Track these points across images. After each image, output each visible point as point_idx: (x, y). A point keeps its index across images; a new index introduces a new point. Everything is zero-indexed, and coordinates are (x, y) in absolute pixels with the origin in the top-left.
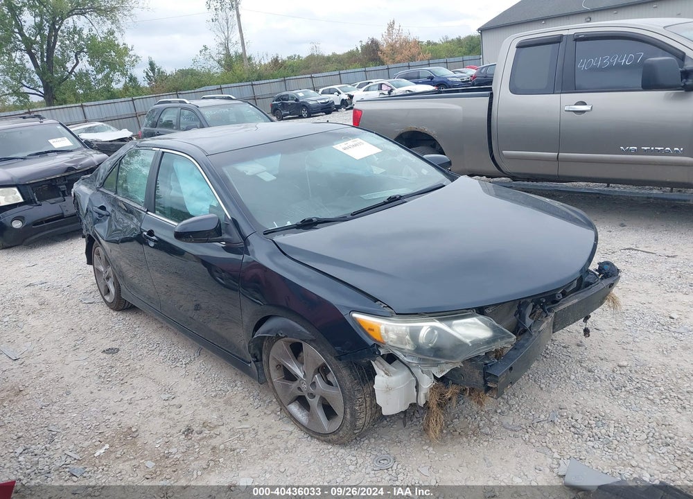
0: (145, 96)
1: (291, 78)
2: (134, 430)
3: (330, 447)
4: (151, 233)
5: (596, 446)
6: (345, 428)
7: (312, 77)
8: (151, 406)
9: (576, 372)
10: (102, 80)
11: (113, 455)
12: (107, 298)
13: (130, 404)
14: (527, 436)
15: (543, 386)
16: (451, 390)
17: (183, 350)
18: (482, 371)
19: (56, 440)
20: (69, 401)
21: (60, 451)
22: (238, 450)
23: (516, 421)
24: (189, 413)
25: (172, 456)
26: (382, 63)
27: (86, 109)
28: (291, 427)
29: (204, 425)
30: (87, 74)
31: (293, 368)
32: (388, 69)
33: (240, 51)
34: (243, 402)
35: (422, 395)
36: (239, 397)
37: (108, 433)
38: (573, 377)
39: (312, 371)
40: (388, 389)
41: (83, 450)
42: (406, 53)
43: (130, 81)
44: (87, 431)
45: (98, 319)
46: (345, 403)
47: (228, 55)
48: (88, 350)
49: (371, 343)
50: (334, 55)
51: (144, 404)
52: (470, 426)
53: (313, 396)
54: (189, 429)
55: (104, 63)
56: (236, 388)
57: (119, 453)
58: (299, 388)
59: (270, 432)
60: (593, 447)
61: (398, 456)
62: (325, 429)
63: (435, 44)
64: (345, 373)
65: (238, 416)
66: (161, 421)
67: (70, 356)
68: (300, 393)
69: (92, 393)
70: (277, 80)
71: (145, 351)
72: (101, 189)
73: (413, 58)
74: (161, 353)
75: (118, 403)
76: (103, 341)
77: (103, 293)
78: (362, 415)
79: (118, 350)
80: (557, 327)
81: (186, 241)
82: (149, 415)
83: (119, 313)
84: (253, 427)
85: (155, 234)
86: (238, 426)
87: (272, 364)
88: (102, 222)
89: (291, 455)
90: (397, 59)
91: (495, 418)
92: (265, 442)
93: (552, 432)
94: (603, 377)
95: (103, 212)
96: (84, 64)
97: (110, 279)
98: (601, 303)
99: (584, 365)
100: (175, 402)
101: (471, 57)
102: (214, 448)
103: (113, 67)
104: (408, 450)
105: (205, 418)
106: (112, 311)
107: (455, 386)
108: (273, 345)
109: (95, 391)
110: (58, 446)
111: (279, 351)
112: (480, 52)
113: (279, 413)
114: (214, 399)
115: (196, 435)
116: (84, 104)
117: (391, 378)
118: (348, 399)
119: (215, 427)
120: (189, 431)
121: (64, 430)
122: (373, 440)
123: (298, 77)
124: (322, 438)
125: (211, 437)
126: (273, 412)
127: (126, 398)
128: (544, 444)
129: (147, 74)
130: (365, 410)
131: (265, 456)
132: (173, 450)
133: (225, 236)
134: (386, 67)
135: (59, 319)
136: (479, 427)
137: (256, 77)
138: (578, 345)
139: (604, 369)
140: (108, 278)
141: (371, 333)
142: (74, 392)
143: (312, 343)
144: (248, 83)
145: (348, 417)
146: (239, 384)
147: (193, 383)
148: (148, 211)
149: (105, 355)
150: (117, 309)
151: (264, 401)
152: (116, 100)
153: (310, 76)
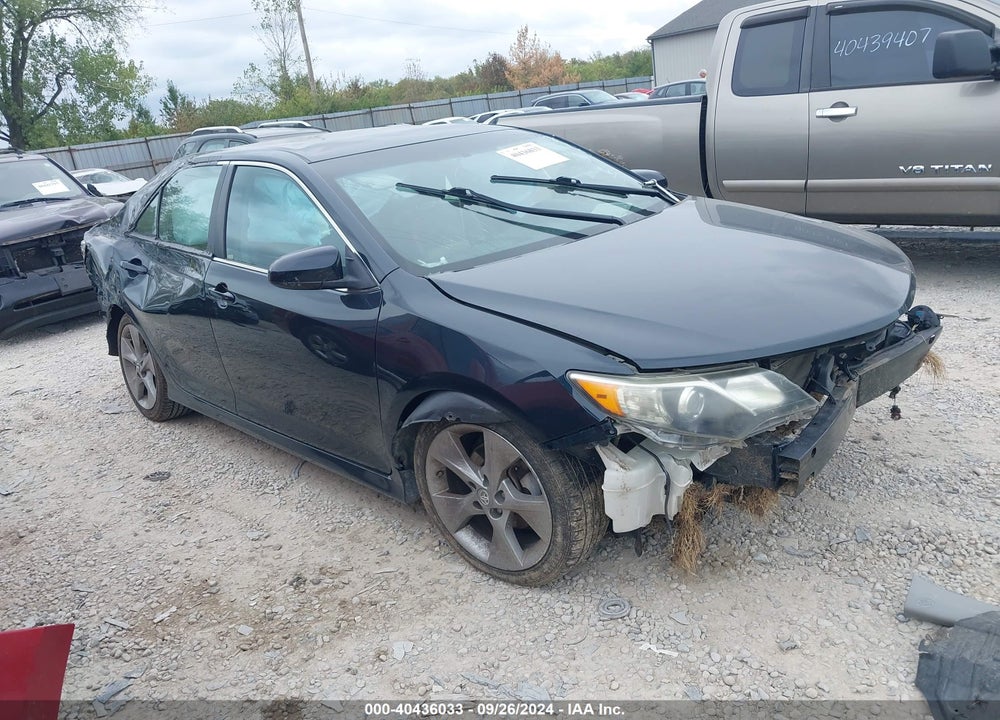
0: (164, 136)
1: (380, 108)
2: (212, 583)
3: (525, 591)
4: (222, 288)
5: (933, 571)
6: (552, 558)
7: (410, 108)
8: (233, 550)
9: (880, 473)
10: (97, 114)
11: (183, 620)
12: (144, 404)
13: (199, 547)
14: (825, 563)
15: (833, 494)
16: (716, 491)
17: (271, 471)
18: (770, 457)
19: (88, 604)
20: (102, 547)
21: (96, 619)
22: (382, 604)
23: (803, 543)
24: (296, 555)
25: (278, 616)
26: (511, 88)
27: (76, 154)
28: (459, 567)
29: (322, 571)
30: (74, 106)
31: (466, 472)
32: (520, 95)
33: (305, 72)
34: (378, 536)
35: (674, 500)
36: (371, 530)
37: (171, 590)
38: (877, 481)
39: (498, 475)
40: (625, 490)
41: (134, 615)
42: (546, 73)
43: (140, 115)
44: (137, 588)
45: (130, 435)
46: (553, 517)
47: (285, 78)
48: (122, 476)
49: (601, 417)
50: (437, 79)
51: (221, 547)
52: (737, 553)
53: (497, 513)
54: (299, 578)
55: (99, 89)
56: (364, 518)
57: (192, 616)
58: (477, 504)
59: (428, 576)
60: (929, 573)
61: (634, 600)
62: (517, 563)
63: (583, 63)
64: (555, 471)
65: (374, 556)
66: (251, 569)
67: (94, 486)
68: (477, 511)
69: (136, 535)
70: (360, 112)
71: (212, 474)
72: (132, 234)
73: (554, 81)
74: (238, 477)
75: (180, 547)
76: (142, 464)
77: (136, 398)
78: (581, 536)
79: (169, 475)
80: (861, 398)
81: (289, 288)
82: (232, 561)
83: (163, 425)
84: (400, 571)
85: (229, 289)
86: (376, 570)
87: (431, 469)
88: (137, 283)
89: (466, 606)
90: (532, 82)
91: (772, 541)
92: (424, 590)
93: (863, 555)
94: (922, 478)
95: (138, 268)
96: (70, 93)
97: (148, 373)
98: (917, 367)
99: (891, 464)
100: (270, 541)
101: (637, 79)
102: (343, 603)
103: (113, 95)
104: (648, 591)
105: (322, 561)
106: (151, 423)
107: (722, 486)
108: (433, 438)
109: (140, 532)
110: (93, 611)
111: (443, 448)
112: (651, 72)
113: (437, 549)
114: (332, 535)
115: (312, 586)
116: (72, 147)
117: (629, 473)
118: (558, 511)
119: (340, 573)
120: (298, 581)
121: (98, 589)
122: (591, 580)
123: (390, 107)
124: (514, 578)
125: (336, 587)
126: (427, 547)
127: (192, 539)
128: (855, 573)
129: (166, 106)
130: (584, 528)
131: (427, 609)
132: (279, 609)
133: (348, 278)
134: (516, 93)
135: (69, 437)
136: (750, 554)
137: (329, 108)
138: (875, 439)
139: (921, 468)
140: (144, 373)
141: (601, 401)
142: (107, 536)
143: (501, 429)
144: (317, 117)
145: (559, 539)
146: (367, 512)
147: (294, 514)
148: (214, 256)
149: (149, 482)
150: (160, 419)
151: (412, 534)
152: (120, 142)
153: (407, 105)
